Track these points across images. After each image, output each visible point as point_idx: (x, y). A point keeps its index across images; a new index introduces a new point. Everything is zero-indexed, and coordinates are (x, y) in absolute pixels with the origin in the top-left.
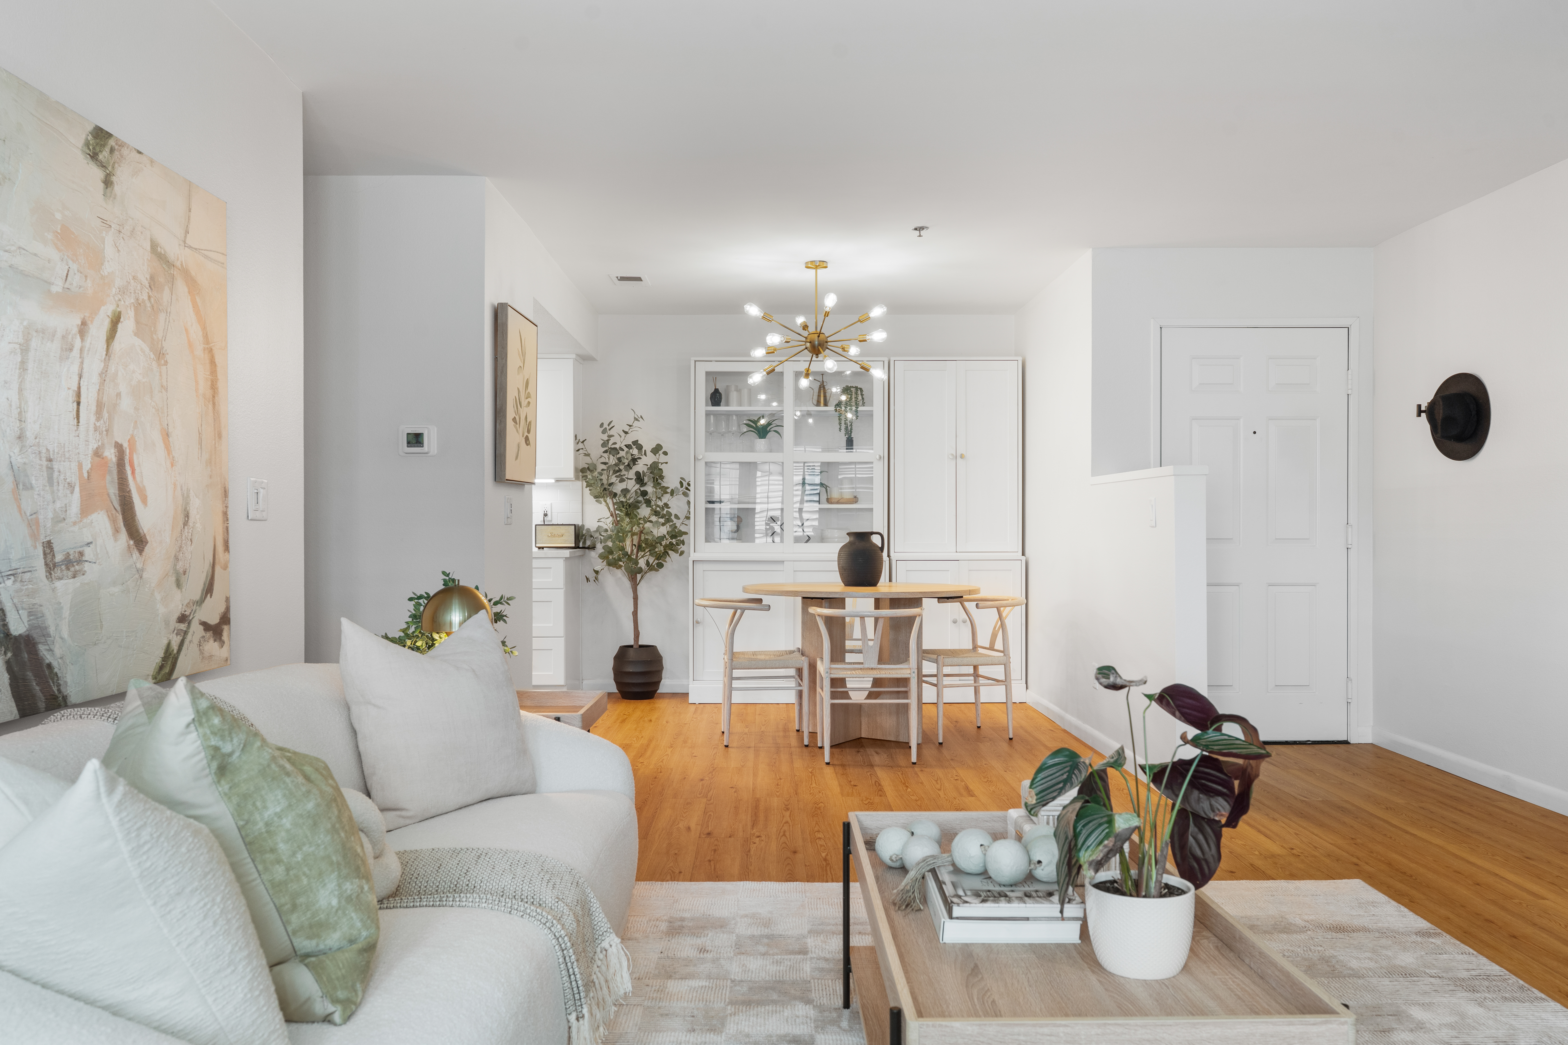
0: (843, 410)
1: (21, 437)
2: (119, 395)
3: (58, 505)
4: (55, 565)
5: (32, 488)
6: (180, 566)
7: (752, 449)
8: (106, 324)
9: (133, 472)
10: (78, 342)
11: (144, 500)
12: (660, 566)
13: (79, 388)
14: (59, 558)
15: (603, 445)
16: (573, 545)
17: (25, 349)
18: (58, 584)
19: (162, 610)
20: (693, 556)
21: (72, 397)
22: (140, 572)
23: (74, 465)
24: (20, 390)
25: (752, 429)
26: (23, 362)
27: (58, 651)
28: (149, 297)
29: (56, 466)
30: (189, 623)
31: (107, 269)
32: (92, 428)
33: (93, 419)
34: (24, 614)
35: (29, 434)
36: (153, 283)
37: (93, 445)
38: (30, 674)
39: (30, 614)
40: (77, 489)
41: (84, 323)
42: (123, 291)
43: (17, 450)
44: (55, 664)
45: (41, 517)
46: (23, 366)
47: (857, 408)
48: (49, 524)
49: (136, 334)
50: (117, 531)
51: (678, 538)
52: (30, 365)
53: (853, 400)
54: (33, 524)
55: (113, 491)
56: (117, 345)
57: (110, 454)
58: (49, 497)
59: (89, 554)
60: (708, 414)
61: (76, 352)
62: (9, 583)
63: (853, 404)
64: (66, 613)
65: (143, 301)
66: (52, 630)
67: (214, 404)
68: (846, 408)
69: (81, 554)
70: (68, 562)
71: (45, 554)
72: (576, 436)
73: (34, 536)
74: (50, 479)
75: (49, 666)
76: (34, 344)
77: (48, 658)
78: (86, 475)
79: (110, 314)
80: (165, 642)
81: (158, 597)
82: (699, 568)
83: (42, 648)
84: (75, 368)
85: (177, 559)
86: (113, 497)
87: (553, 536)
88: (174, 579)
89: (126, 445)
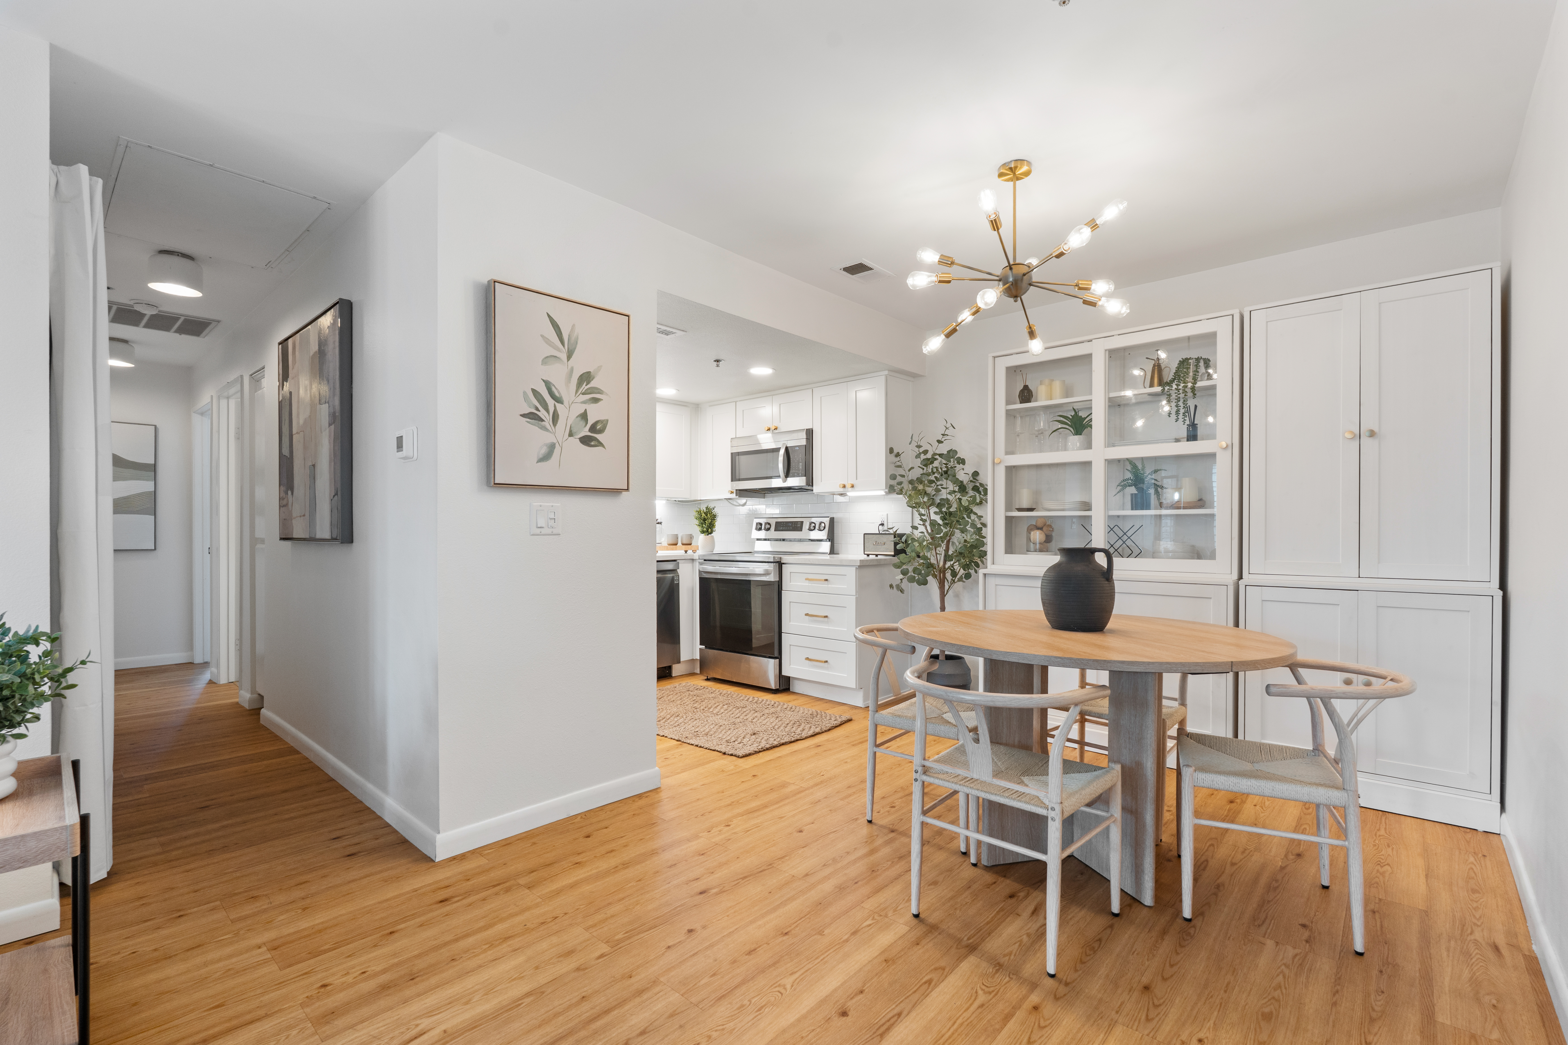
0: (1173, 388)
7: (1065, 449)
12: (968, 576)
15: (918, 456)
16: (893, 553)
20: (991, 568)
25: (1067, 427)
47: (1195, 383)
51: (981, 549)
53: (1191, 374)
60: (1010, 415)
63: (1190, 379)
68: (1177, 385)
72: (891, 451)
82: (991, 581)
87: (877, 544)
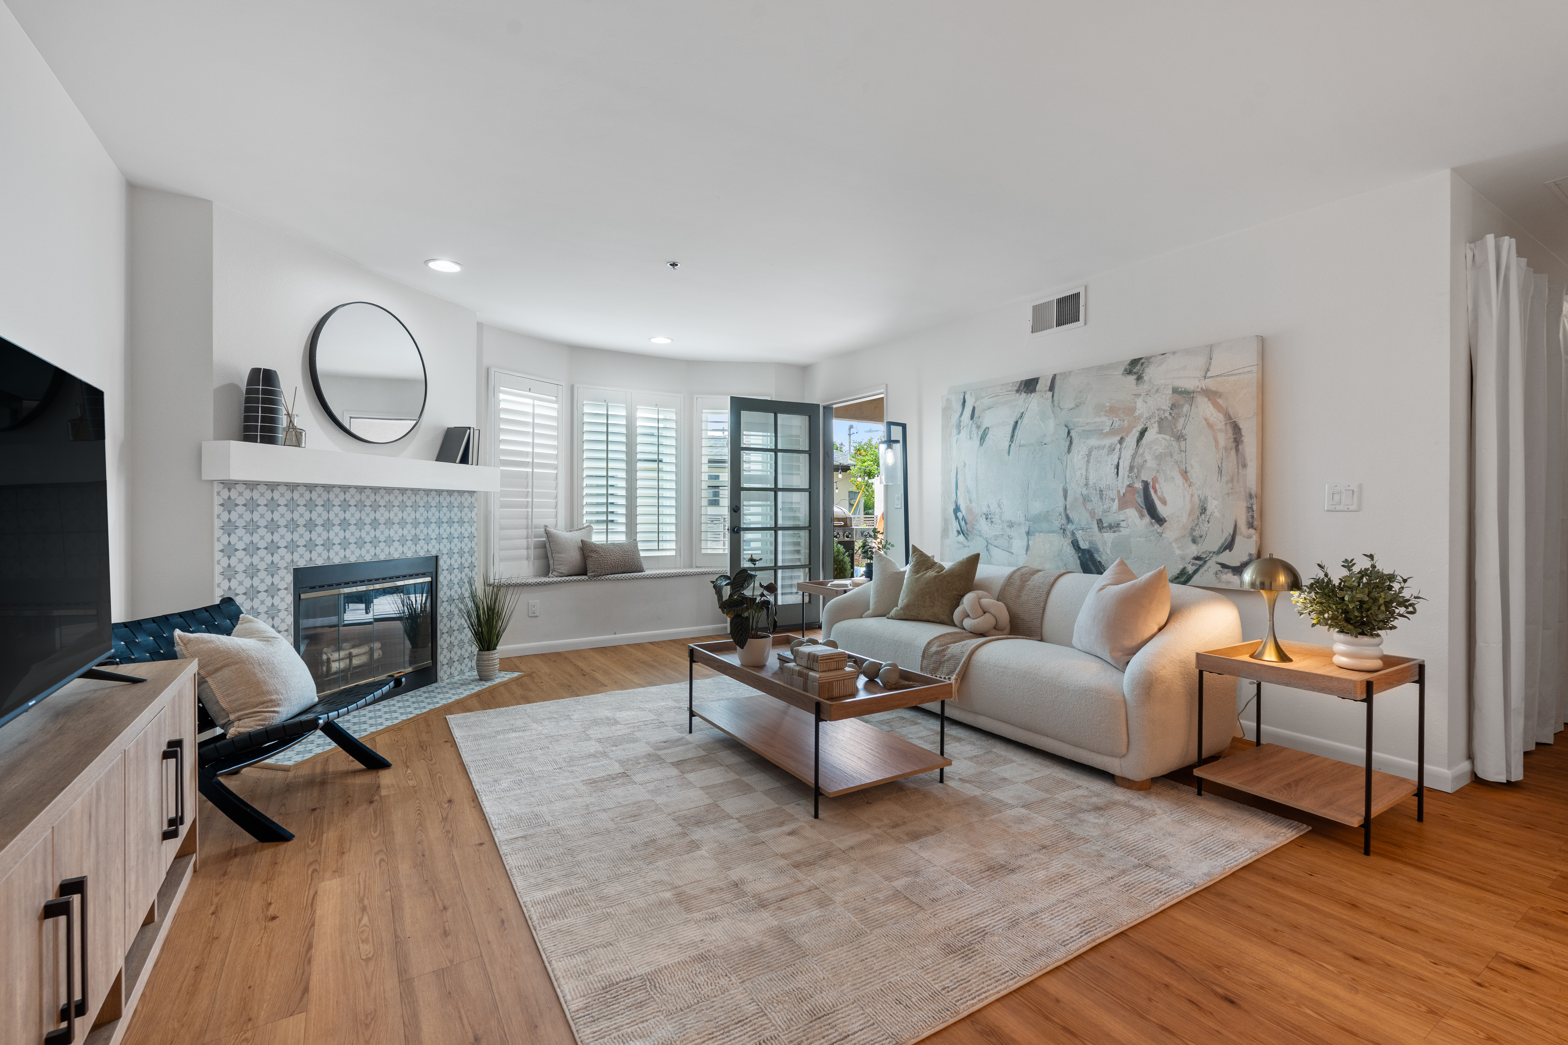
1: (1087, 485)
2: (1146, 461)
3: (1105, 506)
4: (1103, 528)
5: (1092, 501)
6: (1196, 533)
8: (1137, 434)
9: (1156, 492)
10: (1118, 446)
11: (1164, 503)
13: (1118, 463)
14: (1105, 525)
17: (1089, 455)
18: (1105, 534)
19: (1178, 552)
21: (1113, 467)
22: (1160, 534)
23: (1115, 492)
24: (1087, 470)
26: (1088, 460)
27: (1104, 557)
28: (1170, 414)
29: (1104, 493)
30: (1205, 562)
31: (1137, 413)
32: (1126, 477)
33: (1127, 473)
34: (1087, 543)
35: (1091, 483)
36: (1173, 406)
37: (1127, 483)
38: (1090, 563)
39: (1090, 543)
40: (1117, 501)
41: (1122, 438)
42: (1149, 418)
43: (1084, 489)
44: (1102, 561)
45: (1096, 511)
46: (1088, 461)
48: (1100, 513)
49: (1160, 432)
50: (1142, 516)
52: (1091, 461)
54: (1092, 513)
55: (1140, 500)
56: (1144, 441)
57: (1139, 486)
58: (1100, 504)
59: (1122, 524)
61: (1117, 450)
62: (1080, 532)
64: (1109, 545)
65: (1166, 417)
66: (1101, 549)
67: (1237, 450)
69: (1119, 524)
70: (1110, 527)
71: (1098, 523)
73: (1092, 517)
74: (1101, 498)
75: (1099, 562)
76: (1093, 453)
77: (1099, 559)
78: (1122, 495)
79: (1139, 430)
80: (1181, 567)
81: (1175, 545)
83: (1096, 556)
84: (1117, 456)
85: (1193, 529)
86: (1140, 503)
88: (1190, 539)
89: (1150, 481)
